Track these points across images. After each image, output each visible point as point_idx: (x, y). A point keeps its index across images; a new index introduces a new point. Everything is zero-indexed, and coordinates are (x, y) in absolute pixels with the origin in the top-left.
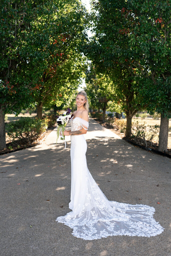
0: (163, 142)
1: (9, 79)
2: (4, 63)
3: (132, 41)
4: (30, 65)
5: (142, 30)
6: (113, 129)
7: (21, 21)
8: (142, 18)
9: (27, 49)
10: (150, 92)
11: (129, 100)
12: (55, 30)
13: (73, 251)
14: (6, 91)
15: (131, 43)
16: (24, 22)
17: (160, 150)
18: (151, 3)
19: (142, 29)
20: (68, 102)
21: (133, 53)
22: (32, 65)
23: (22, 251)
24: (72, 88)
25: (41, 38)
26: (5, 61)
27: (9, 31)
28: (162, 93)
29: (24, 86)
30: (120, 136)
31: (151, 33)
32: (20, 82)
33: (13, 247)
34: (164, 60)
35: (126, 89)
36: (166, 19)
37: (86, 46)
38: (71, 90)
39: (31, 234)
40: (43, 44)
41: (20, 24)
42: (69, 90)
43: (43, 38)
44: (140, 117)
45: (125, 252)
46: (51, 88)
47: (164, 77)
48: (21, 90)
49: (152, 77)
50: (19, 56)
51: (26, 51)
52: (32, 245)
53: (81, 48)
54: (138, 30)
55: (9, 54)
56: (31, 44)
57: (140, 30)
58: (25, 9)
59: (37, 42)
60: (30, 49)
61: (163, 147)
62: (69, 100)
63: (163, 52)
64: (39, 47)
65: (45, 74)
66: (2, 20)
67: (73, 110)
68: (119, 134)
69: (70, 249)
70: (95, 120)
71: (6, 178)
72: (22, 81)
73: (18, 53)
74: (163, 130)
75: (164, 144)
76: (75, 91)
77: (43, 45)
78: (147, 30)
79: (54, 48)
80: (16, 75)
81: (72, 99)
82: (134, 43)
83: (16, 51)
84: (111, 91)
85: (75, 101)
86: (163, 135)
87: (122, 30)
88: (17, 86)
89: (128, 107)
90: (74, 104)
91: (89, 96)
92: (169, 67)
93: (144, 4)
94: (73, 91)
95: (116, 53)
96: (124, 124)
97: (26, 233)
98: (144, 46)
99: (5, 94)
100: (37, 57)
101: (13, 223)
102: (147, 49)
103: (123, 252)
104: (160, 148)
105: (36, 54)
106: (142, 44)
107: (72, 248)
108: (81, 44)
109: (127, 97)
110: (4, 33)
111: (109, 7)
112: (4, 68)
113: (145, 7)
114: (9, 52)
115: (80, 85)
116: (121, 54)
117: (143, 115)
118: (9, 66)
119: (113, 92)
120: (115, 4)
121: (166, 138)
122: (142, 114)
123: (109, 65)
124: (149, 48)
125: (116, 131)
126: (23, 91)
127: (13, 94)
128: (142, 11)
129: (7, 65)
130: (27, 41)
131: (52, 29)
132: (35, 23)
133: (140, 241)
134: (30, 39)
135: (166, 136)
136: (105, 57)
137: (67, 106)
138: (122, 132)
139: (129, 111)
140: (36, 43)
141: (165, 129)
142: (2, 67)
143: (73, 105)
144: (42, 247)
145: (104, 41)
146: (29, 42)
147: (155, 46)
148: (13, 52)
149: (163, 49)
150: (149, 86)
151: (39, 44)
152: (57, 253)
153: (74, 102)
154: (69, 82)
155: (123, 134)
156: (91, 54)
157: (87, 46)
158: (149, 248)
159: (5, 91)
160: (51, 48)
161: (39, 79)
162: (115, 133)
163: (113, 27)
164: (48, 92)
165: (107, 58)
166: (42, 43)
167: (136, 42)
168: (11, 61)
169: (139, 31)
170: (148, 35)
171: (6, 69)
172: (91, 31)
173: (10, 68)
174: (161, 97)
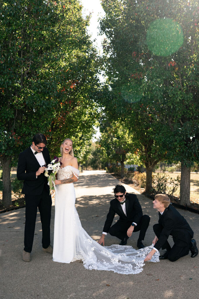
0: (185, 195)
1: (15, 130)
2: (10, 113)
3: (144, 86)
4: (37, 114)
5: (154, 75)
6: (132, 184)
7: (27, 69)
8: (153, 62)
9: (34, 99)
10: (167, 139)
11: (148, 150)
12: (63, 77)
13: (81, 288)
14: (13, 142)
15: (143, 89)
16: (30, 69)
17: (182, 204)
18: (163, 46)
19: (154, 73)
20: (81, 155)
21: (146, 99)
22: (39, 114)
23: (33, 288)
24: (84, 138)
25: (48, 86)
26: (11, 111)
27: (16, 81)
28: (180, 139)
29: (31, 137)
30: (139, 191)
31: (164, 77)
32: (27, 132)
33: (25, 285)
34: (179, 105)
35: (143, 137)
36: (179, 62)
37: (96, 93)
38: (84, 141)
39: (41, 276)
40: (51, 92)
41: (26, 72)
42: (81, 141)
43: (51, 86)
44: (168, 171)
45: (129, 288)
46: (60, 139)
47: (181, 123)
48: (28, 141)
49: (169, 123)
50: (26, 106)
51: (33, 101)
52: (42, 284)
53: (91, 95)
54: (150, 74)
55: (15, 104)
56: (38, 92)
57: (152, 74)
58: (31, 57)
59: (45, 91)
60: (37, 98)
61: (185, 200)
62: (82, 152)
63: (176, 97)
64: (46, 95)
65: (53, 124)
66: (8, 70)
67: (87, 165)
68: (138, 189)
69: (78, 286)
70: (113, 175)
71: (14, 233)
72: (29, 131)
73: (24, 102)
74: (184, 182)
75: (186, 197)
76: (88, 141)
77: (51, 94)
78: (159, 74)
79: (62, 96)
80: (23, 125)
81: (85, 151)
82: (146, 89)
83: (22, 101)
84: (128, 140)
85: (89, 153)
86: (184, 187)
87: (134, 74)
88: (24, 137)
89: (147, 158)
90: (88, 157)
91: (104, 146)
92: (185, 112)
93: (155, 48)
94: (85, 142)
95: (129, 99)
96: (144, 177)
97: (36, 275)
98: (157, 91)
99: (11, 145)
100: (45, 106)
101: (23, 268)
102: (160, 94)
103: (128, 288)
104: (181, 202)
105: (44, 103)
106: (155, 89)
107: (80, 286)
108: (91, 90)
109: (145, 146)
110: (10, 82)
111: (120, 50)
112: (10, 118)
113: (156, 51)
114: (15, 102)
115: (94, 135)
116: (134, 99)
117: (171, 169)
118: (15, 116)
119: (130, 141)
120: (126, 47)
121: (187, 190)
122: (170, 167)
123: (122, 112)
124: (162, 93)
125: (136, 186)
126: (30, 142)
127: (19, 145)
128: (153, 55)
129: (13, 115)
130: (34, 90)
131: (60, 76)
132: (42, 71)
133: (145, 280)
134: (37, 88)
135: (187, 188)
136: (117, 103)
137: (80, 159)
138: (142, 187)
139: (148, 162)
140: (43, 91)
141: (186, 180)
142: (8, 118)
143: (86, 158)
144: (51, 285)
145: (116, 86)
146: (36, 91)
147: (168, 91)
148: (19, 101)
149: (176, 94)
150: (166, 133)
151: (46, 93)
152: (65, 289)
153: (88, 155)
154: (80, 132)
155: (143, 189)
156: (102, 101)
157: (98, 92)
158: (153, 286)
159: (11, 142)
160: (59, 96)
161: (46, 129)
162: (134, 188)
163: (124, 72)
164: (57, 143)
165: (119, 104)
166: (49, 91)
167: (148, 87)
168: (17, 111)
169: (151, 76)
170: (160, 79)
171: (12, 119)
172: (103, 75)
173: (16, 118)
174: (179, 143)
